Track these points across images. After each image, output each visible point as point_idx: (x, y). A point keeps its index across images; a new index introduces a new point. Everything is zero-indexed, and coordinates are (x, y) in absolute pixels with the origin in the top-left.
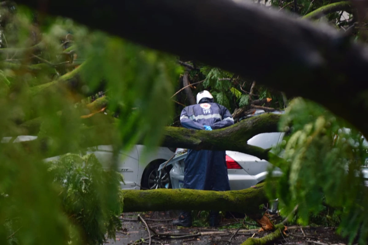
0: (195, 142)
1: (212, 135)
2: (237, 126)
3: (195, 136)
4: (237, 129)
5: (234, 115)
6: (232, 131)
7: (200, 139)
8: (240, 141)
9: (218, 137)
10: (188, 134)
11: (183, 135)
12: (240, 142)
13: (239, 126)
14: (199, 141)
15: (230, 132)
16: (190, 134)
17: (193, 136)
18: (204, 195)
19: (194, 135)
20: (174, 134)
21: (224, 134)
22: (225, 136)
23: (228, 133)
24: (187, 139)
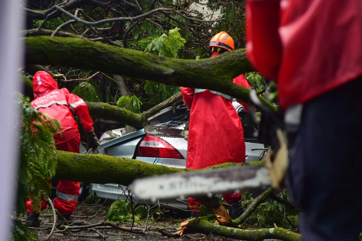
0: (166, 72)
1: (188, 65)
2: (220, 58)
3: (165, 64)
4: (219, 60)
5: (173, 98)
6: (214, 63)
7: (173, 68)
8: (225, 77)
9: (196, 68)
10: (156, 61)
11: (149, 61)
12: (224, 79)
13: (223, 58)
14: (171, 71)
15: (212, 64)
16: (159, 61)
17: (162, 63)
18: (153, 169)
19: (164, 62)
20: (137, 59)
21: (204, 66)
22: (205, 68)
23: (209, 64)
24: (155, 66)
